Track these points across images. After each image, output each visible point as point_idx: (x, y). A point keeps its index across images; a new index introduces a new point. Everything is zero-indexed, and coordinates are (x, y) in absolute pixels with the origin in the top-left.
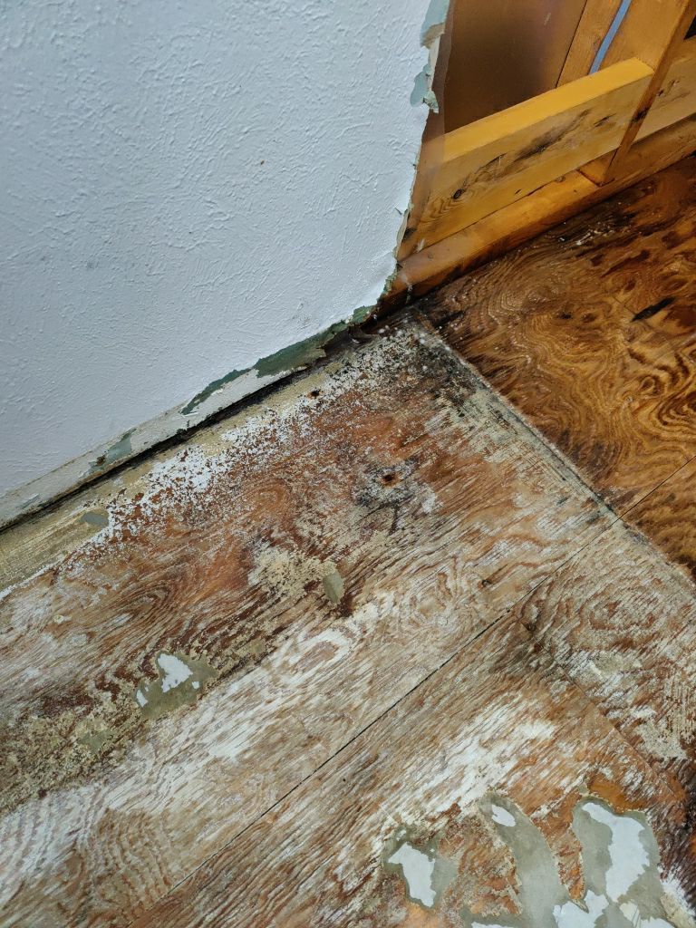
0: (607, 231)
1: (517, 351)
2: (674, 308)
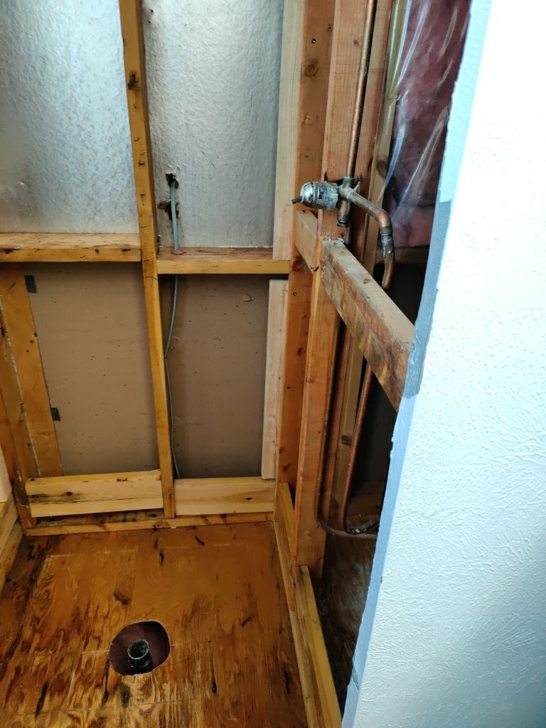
2: (51, 687)
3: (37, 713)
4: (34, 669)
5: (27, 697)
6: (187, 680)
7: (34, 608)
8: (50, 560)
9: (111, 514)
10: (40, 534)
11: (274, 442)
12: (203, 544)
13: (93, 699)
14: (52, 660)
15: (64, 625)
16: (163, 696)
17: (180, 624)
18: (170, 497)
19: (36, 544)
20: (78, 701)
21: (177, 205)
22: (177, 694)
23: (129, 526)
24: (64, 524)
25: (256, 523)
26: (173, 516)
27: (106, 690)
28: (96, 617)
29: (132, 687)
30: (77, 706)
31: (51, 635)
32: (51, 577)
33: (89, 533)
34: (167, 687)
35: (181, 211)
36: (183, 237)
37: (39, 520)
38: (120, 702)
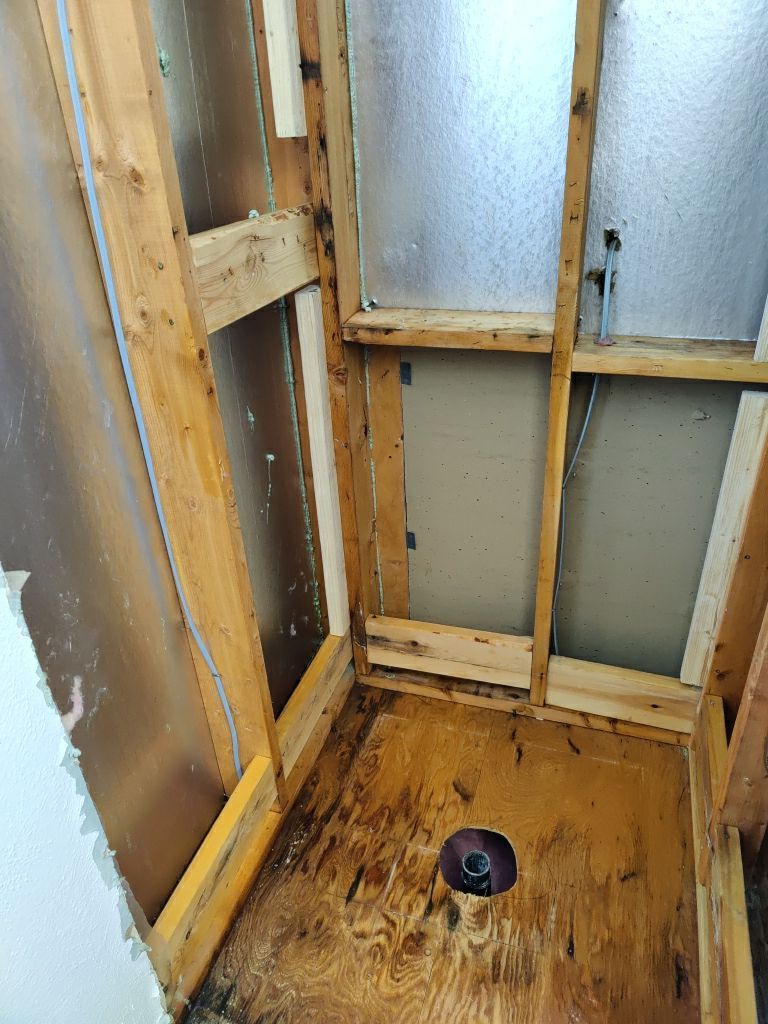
0: (302, 837)
1: (283, 992)
2: (367, 874)
3: (349, 898)
4: (351, 844)
5: (339, 877)
6: (535, 925)
7: (358, 771)
8: (382, 719)
9: (460, 681)
10: (375, 685)
11: (708, 632)
12: (578, 752)
13: (415, 906)
14: (371, 841)
15: (390, 803)
16: (501, 934)
17: (534, 850)
18: (541, 678)
19: (369, 696)
20: (395, 902)
21: (613, 274)
22: (519, 939)
23: (482, 702)
24: (402, 679)
25: (660, 744)
26: (542, 704)
27: (431, 900)
28: (428, 805)
29: (462, 908)
30: (395, 907)
31: (375, 810)
32: (382, 740)
33: (431, 698)
34: (508, 925)
35: (619, 283)
36: (615, 320)
37: (375, 667)
38: (446, 921)
